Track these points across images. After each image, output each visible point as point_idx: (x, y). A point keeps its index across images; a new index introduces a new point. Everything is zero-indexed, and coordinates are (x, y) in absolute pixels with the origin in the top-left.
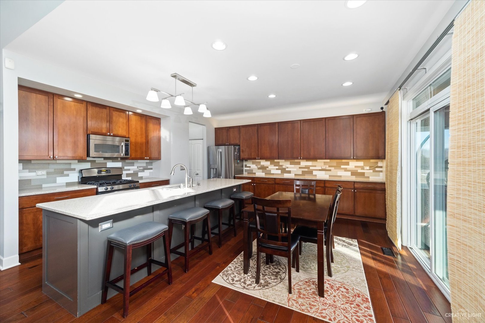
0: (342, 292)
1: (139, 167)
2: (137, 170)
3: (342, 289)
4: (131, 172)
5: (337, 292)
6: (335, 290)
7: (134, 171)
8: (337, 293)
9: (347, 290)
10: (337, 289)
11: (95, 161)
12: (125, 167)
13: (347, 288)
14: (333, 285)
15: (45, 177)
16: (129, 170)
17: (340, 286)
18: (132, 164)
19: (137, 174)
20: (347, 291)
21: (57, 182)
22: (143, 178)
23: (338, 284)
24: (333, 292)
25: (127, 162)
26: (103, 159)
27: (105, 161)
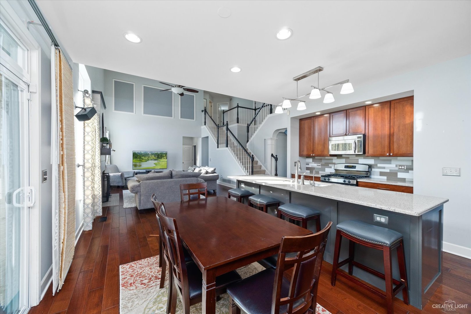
0: (146, 279)
1: (399, 166)
2: (397, 169)
3: (146, 281)
4: (387, 171)
5: (150, 277)
6: (152, 276)
7: (390, 170)
8: (150, 275)
9: (142, 284)
10: (151, 278)
11: (349, 157)
12: (378, 164)
13: (143, 286)
14: (156, 279)
15: (320, 167)
16: (384, 168)
17: (150, 283)
18: (389, 162)
19: (396, 174)
20: (142, 282)
21: (326, 171)
22: (406, 180)
23: (151, 284)
24: (154, 275)
25: (382, 159)
26: (355, 156)
27: (357, 158)
